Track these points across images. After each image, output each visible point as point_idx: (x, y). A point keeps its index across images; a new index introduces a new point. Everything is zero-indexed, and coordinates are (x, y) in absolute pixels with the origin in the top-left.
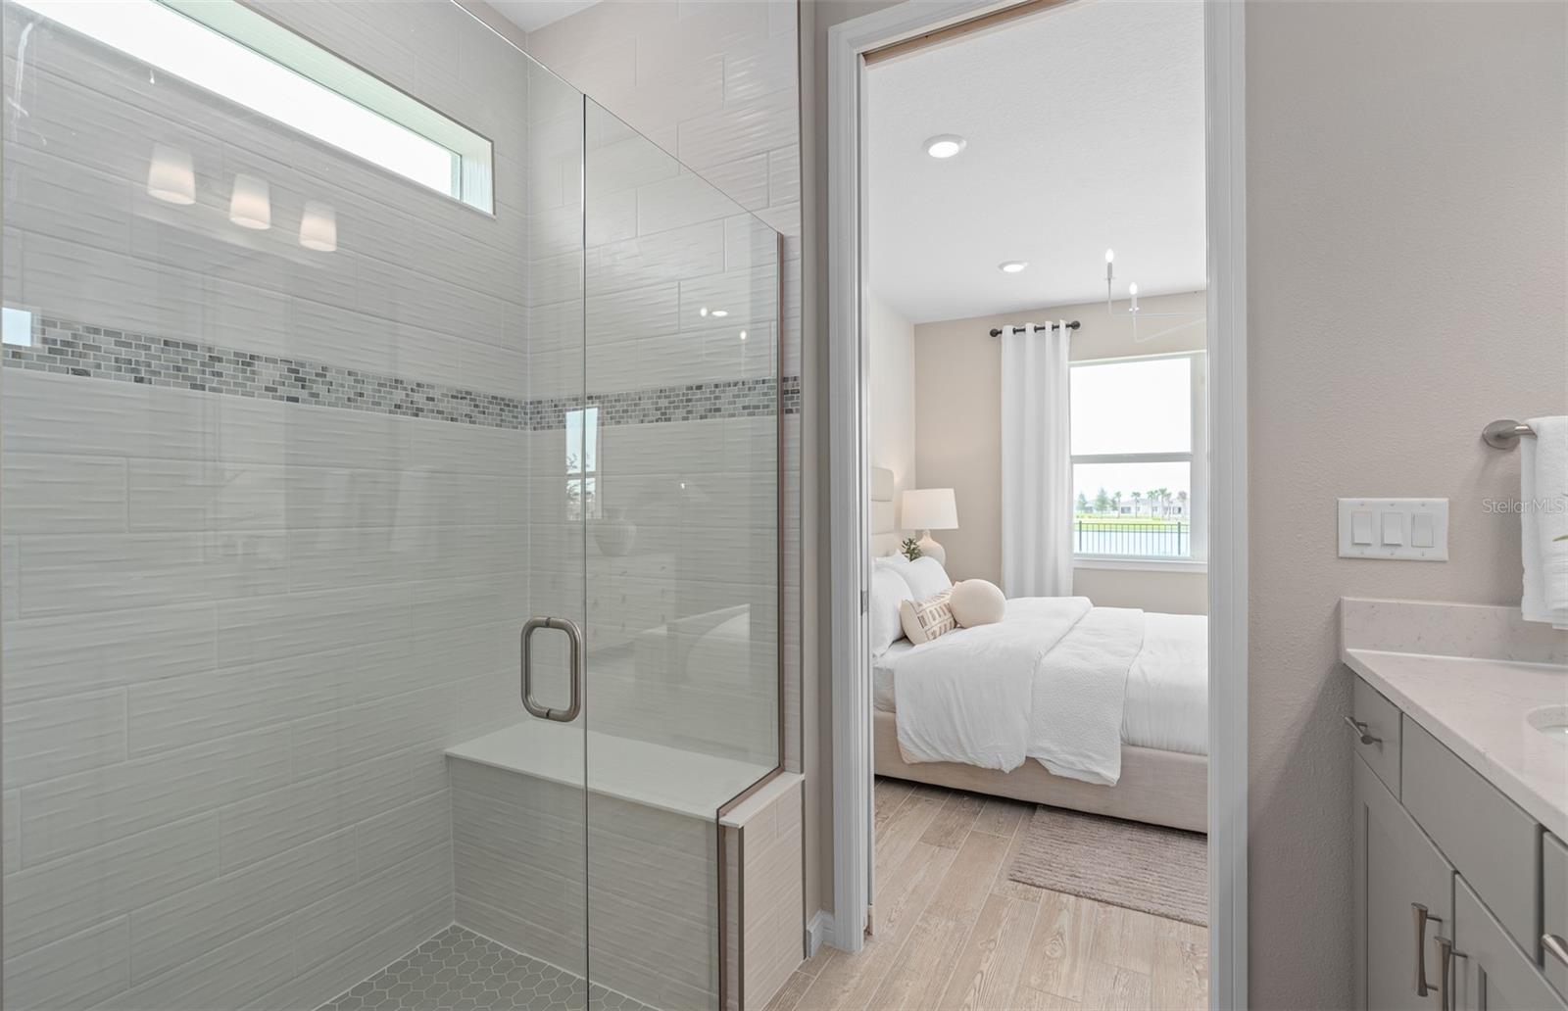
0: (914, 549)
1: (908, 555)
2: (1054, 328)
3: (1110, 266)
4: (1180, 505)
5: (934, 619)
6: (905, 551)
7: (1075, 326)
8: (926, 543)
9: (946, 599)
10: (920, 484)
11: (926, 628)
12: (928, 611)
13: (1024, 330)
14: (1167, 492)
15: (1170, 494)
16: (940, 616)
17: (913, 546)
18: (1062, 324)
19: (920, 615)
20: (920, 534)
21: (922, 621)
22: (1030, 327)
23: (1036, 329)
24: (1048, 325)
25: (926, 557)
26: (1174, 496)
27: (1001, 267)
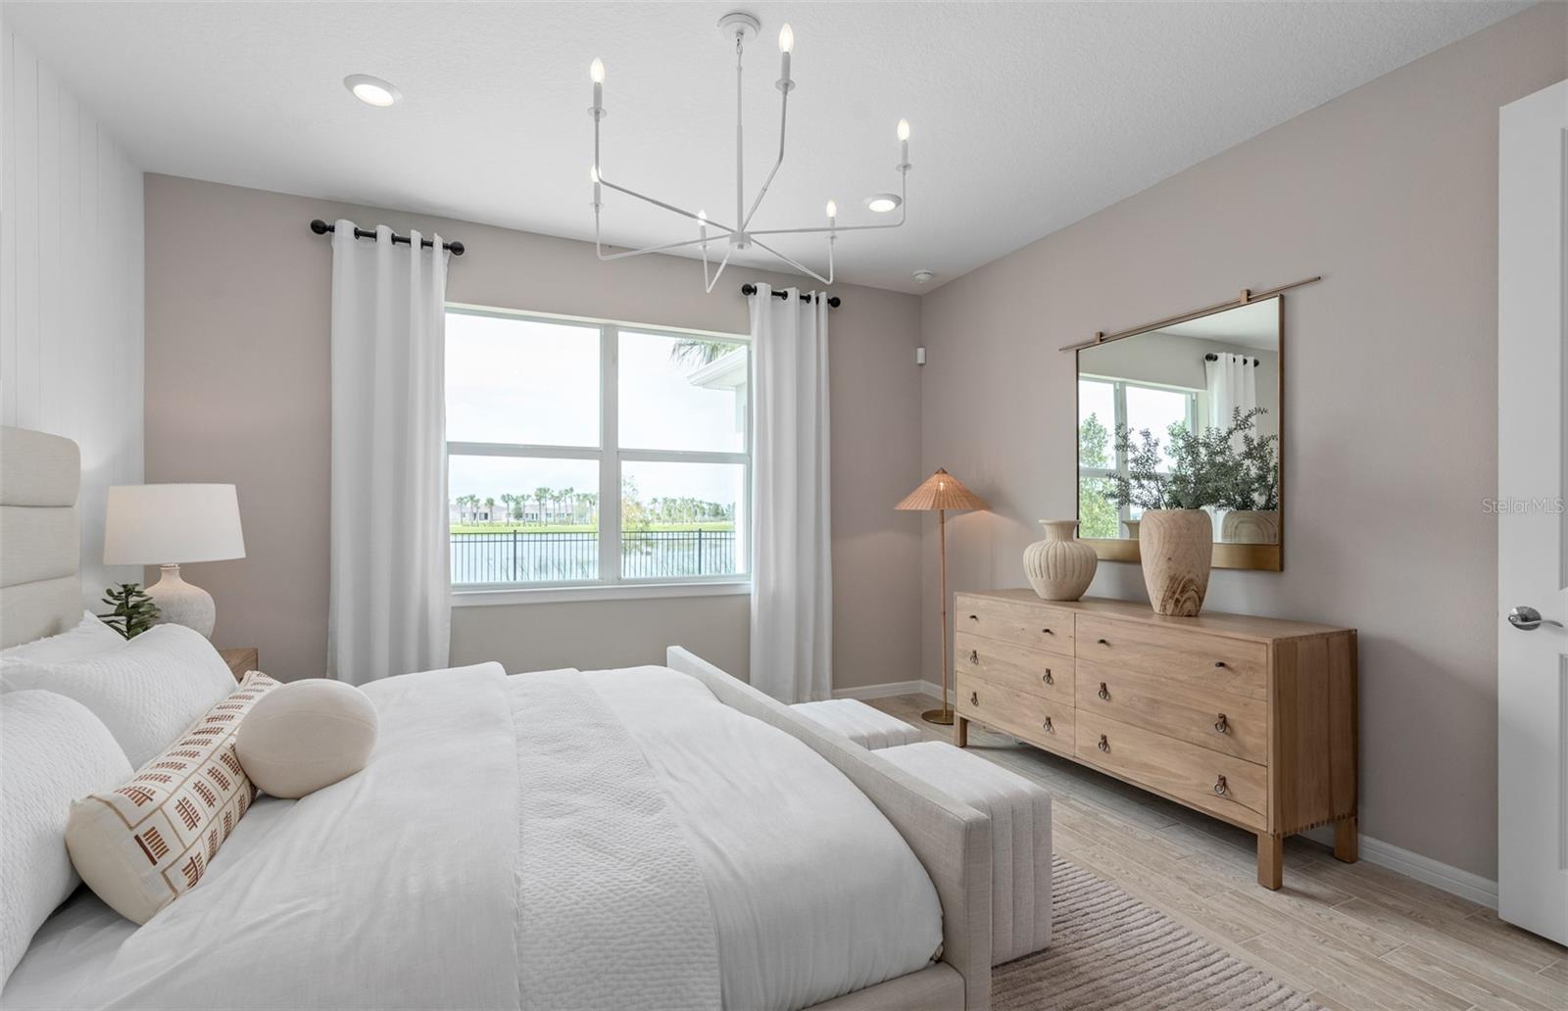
0: (136, 606)
1: (123, 619)
2: (424, 244)
3: (598, 91)
4: (487, 511)
5: (192, 822)
6: (112, 609)
7: (456, 249)
8: (168, 589)
9: (228, 736)
10: (155, 474)
11: (163, 862)
12: (171, 808)
13: (374, 236)
14: (476, 499)
15: (478, 500)
16: (210, 801)
17: (133, 600)
18: (438, 242)
19: (141, 831)
20: (153, 573)
21: (151, 845)
22: (384, 232)
23: (394, 239)
24: (416, 237)
25: (171, 628)
26: (483, 502)
27: (351, 81)
